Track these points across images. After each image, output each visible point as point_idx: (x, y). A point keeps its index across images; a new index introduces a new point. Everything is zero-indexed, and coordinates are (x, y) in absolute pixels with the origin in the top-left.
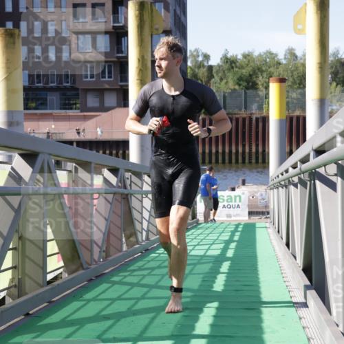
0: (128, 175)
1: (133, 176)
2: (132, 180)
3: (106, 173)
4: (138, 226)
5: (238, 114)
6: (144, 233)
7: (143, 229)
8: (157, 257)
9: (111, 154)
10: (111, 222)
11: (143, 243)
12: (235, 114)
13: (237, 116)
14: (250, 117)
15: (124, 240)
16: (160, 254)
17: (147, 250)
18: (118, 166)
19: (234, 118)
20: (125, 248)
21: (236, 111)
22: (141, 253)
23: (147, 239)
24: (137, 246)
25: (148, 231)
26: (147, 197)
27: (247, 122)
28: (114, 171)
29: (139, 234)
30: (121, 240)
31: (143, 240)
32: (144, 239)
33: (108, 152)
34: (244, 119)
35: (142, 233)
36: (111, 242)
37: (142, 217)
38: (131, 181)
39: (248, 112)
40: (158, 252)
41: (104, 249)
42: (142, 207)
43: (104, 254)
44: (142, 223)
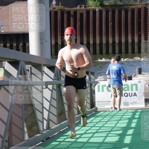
0: (28, 67)
1: (33, 68)
2: (33, 72)
3: (7, 66)
4: (39, 116)
5: (133, 5)
6: (45, 122)
7: (43, 118)
8: (58, 145)
9: (11, 47)
10: (13, 112)
11: (44, 132)
12: (131, 5)
13: (133, 7)
14: (145, 7)
15: (25, 129)
16: (61, 142)
17: (48, 139)
18: (18, 59)
19: (130, 9)
20: (27, 137)
21: (132, 2)
22: (43, 141)
23: (48, 127)
24: (39, 135)
25: (49, 120)
26: (47, 87)
27: (142, 13)
28: (15, 63)
29: (40, 124)
30: (23, 130)
31: (44, 130)
32: (45, 128)
33: (8, 45)
34: (139, 10)
35: (43, 122)
36: (13, 132)
37: (43, 107)
38: (31, 73)
39: (144, 3)
40: (58, 140)
41: (7, 138)
42: (43, 97)
43: (6, 144)
44: (42, 113)
